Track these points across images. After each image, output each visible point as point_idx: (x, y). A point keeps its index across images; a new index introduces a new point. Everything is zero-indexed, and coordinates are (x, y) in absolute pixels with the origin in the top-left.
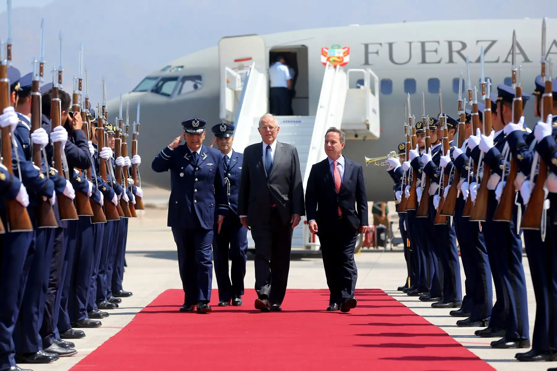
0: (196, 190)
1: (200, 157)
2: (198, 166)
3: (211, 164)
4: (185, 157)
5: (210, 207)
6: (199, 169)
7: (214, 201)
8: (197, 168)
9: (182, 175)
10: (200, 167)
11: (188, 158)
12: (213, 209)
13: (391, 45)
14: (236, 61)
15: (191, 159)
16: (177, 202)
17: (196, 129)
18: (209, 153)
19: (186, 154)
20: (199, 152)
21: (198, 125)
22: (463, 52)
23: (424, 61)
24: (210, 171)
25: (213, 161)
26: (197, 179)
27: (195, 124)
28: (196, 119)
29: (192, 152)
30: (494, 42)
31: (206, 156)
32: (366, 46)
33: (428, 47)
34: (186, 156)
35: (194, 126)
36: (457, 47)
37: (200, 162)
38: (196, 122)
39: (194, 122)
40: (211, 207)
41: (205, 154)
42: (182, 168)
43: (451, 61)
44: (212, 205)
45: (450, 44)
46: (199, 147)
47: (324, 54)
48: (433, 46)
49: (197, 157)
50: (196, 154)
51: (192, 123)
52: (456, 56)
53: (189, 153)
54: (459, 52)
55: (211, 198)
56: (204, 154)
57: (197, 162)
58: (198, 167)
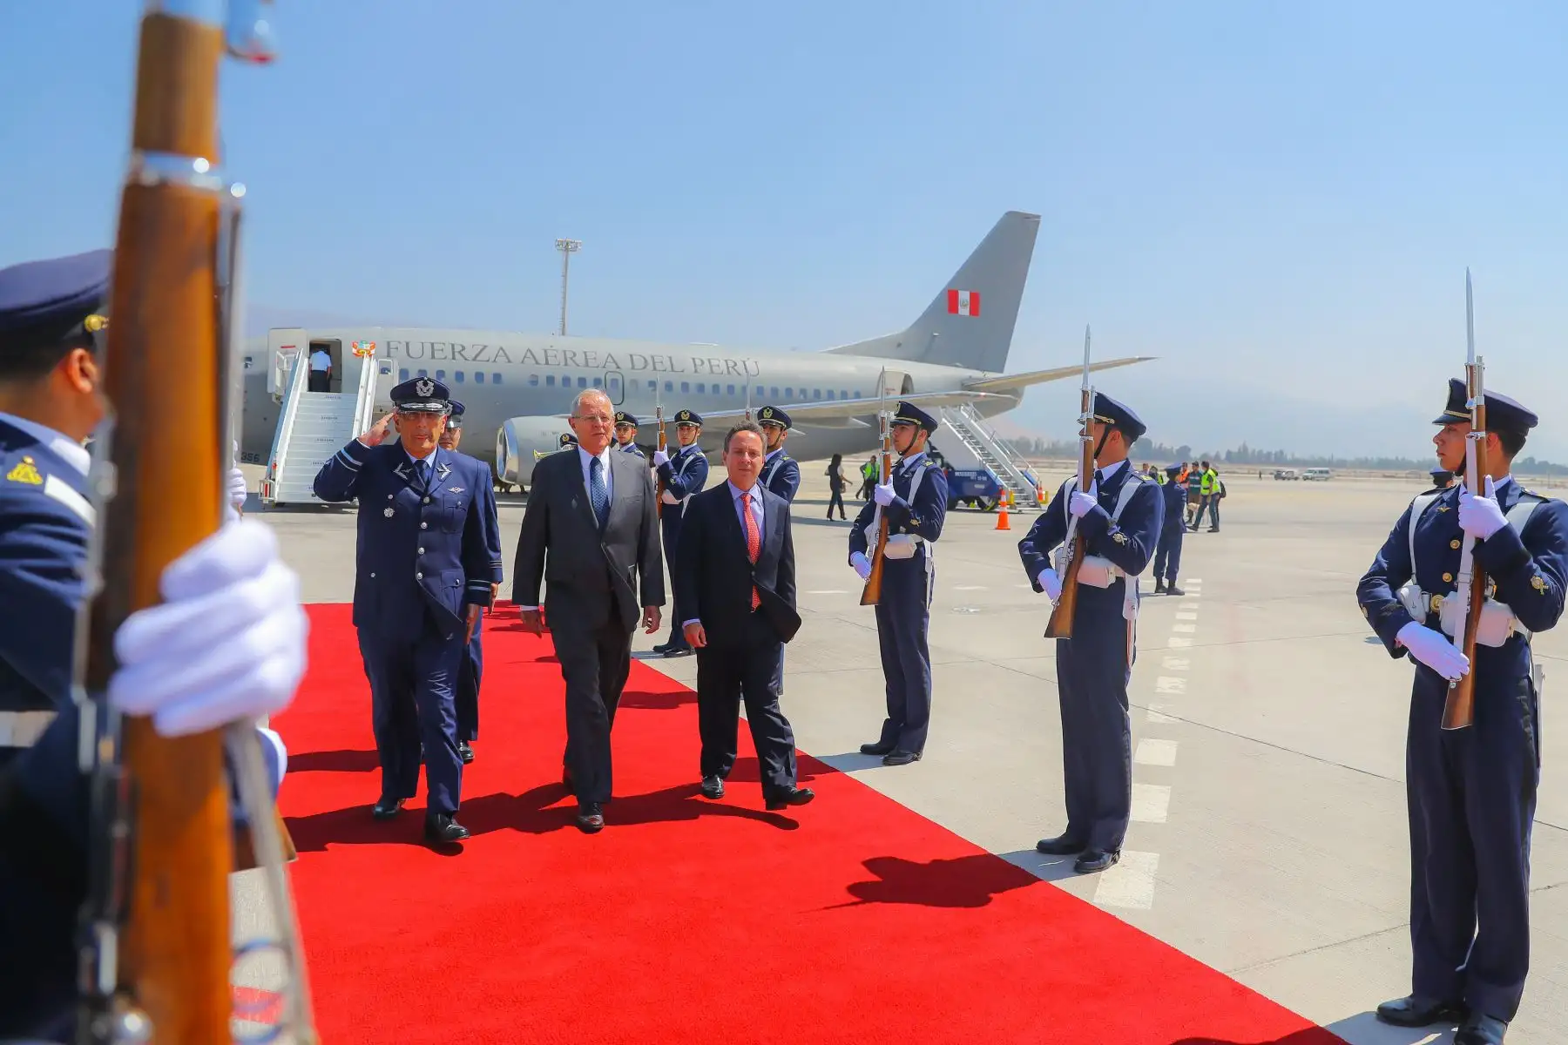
0: (422, 550)
1: (435, 473)
2: (429, 493)
3: (459, 490)
4: (397, 471)
5: (453, 587)
6: (433, 500)
7: (461, 571)
8: (427, 500)
9: (389, 512)
10: (436, 495)
11: (405, 473)
12: (460, 591)
13: (407, 344)
14: (282, 347)
15: (412, 476)
16: (373, 575)
17: (425, 400)
18: (454, 464)
19: (401, 465)
20: (430, 460)
21: (431, 392)
22: (463, 353)
23: (433, 357)
24: (457, 507)
25: (463, 483)
26: (424, 525)
27: (422, 391)
28: (426, 379)
29: (414, 460)
30: (485, 347)
31: (448, 471)
32: (389, 343)
33: (436, 347)
34: (399, 468)
35: (421, 394)
36: (458, 348)
37: (434, 484)
38: (425, 384)
39: (420, 384)
40: (456, 588)
41: (446, 465)
42: (391, 497)
43: (454, 358)
44: (457, 583)
45: (453, 345)
46: (432, 449)
47: (354, 346)
48: (441, 346)
49: (427, 473)
50: (424, 466)
51: (416, 385)
52: (457, 355)
53: (408, 463)
54: (460, 352)
55: (454, 566)
56: (444, 466)
57: (428, 483)
58: (430, 496)
